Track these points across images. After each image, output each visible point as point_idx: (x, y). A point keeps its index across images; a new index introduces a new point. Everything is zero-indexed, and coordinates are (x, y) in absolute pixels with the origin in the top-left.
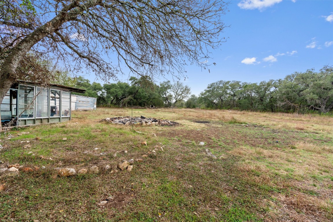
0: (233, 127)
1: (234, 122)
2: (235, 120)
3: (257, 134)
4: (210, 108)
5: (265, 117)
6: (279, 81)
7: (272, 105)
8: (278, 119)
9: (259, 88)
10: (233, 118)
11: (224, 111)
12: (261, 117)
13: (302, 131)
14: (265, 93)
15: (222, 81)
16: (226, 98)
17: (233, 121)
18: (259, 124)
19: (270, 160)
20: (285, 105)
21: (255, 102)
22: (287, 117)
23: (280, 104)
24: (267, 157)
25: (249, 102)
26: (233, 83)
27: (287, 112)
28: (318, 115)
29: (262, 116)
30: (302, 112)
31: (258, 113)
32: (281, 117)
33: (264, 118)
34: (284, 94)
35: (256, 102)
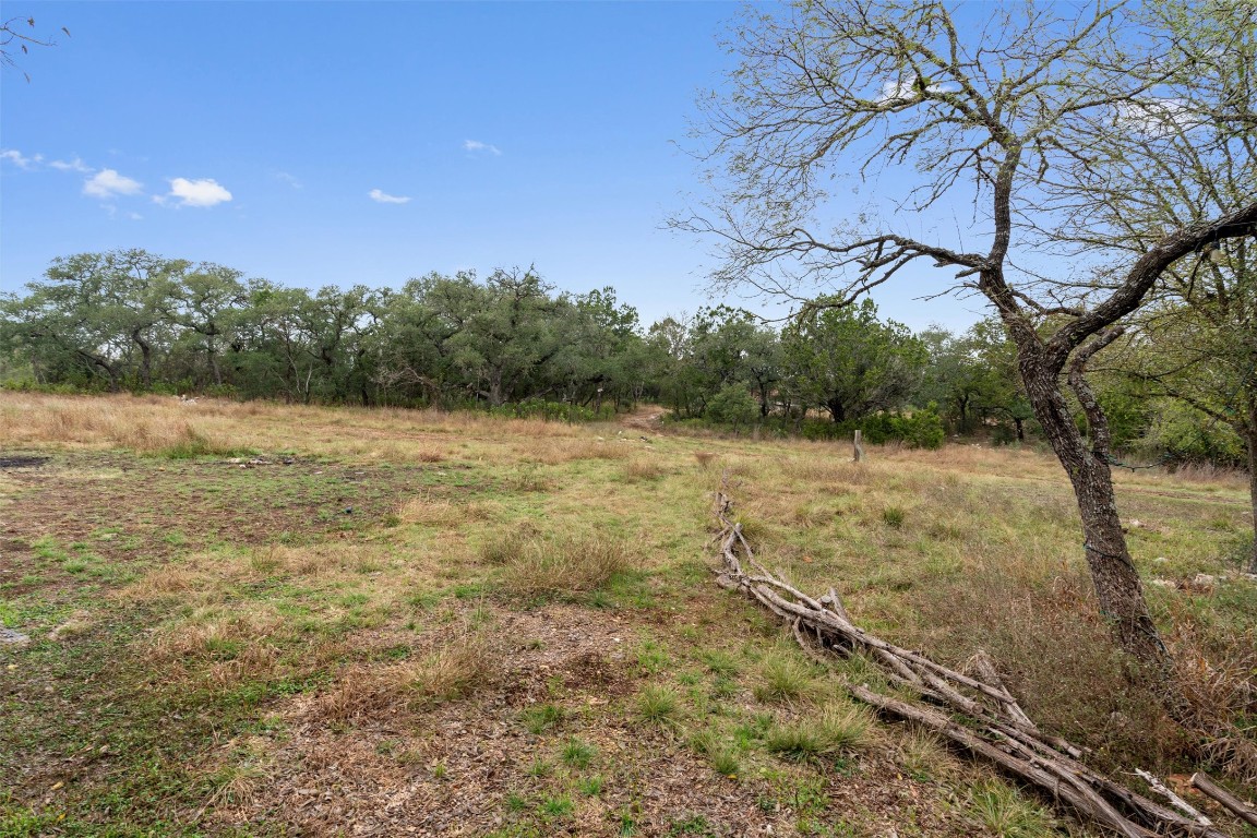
0: (183, 473)
1: (194, 449)
2: (199, 439)
3: (283, 493)
4: (70, 387)
5: (337, 422)
6: (385, 294)
7: (365, 379)
8: (376, 429)
9: (316, 309)
10: (191, 434)
11: (154, 403)
12: (321, 425)
13: (435, 464)
14: (339, 330)
15: (143, 252)
16: (170, 339)
17: (189, 445)
18: (305, 451)
19: (303, 584)
20: (402, 380)
21: (303, 364)
22: (405, 420)
23: (385, 376)
24: (297, 573)
25: (277, 364)
26: (204, 272)
27: (410, 407)
28: (484, 413)
29: (328, 421)
30: (446, 407)
31: (310, 410)
32: (389, 423)
33: (331, 428)
34: (399, 341)
35: (306, 368)
